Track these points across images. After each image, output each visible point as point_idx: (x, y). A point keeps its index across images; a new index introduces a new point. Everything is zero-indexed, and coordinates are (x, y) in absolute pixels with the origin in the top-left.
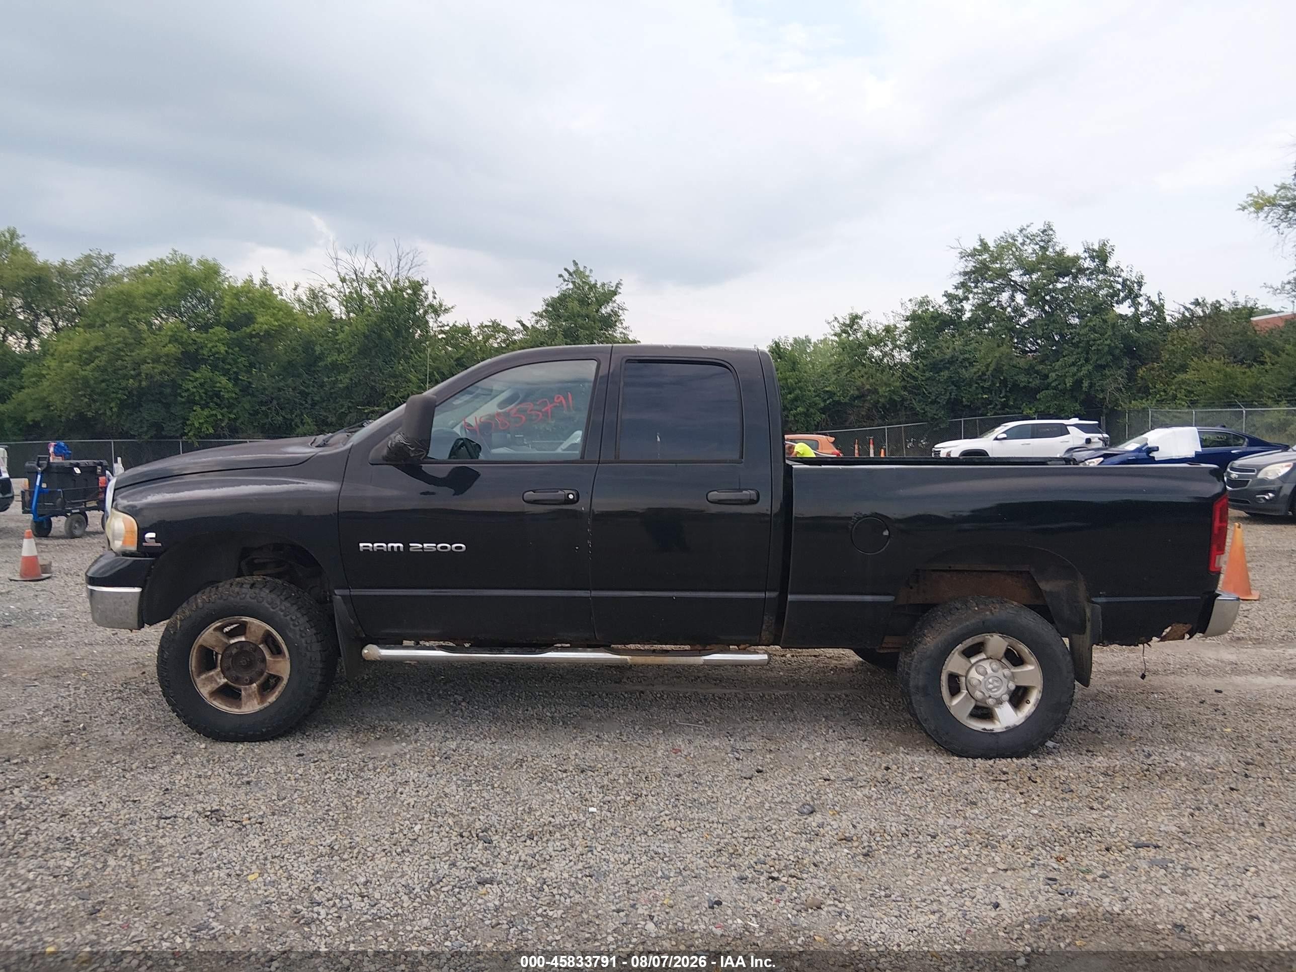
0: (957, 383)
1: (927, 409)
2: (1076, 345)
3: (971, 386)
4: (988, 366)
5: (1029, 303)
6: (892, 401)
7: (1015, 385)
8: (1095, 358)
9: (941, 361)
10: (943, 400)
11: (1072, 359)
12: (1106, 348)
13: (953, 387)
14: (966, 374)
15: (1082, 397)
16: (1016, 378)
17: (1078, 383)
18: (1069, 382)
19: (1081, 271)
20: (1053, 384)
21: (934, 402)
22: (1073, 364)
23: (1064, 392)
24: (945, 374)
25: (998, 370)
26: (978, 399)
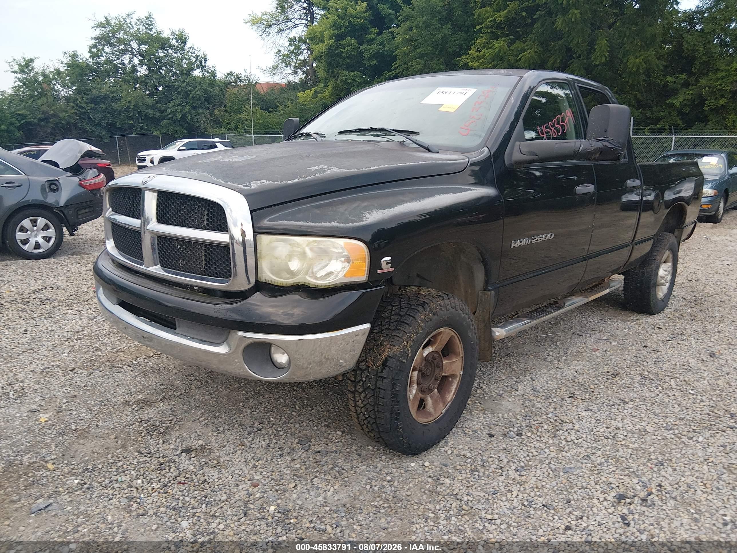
0: (112, 112)
1: (93, 129)
2: (179, 93)
3: (120, 115)
4: (130, 102)
5: (141, 63)
6: (68, 123)
7: (147, 116)
8: (191, 102)
9: (99, 97)
10: (104, 123)
11: (178, 102)
12: (198, 97)
13: (109, 115)
14: (117, 106)
15: (186, 125)
16: (146, 111)
17: (184, 116)
18: (179, 116)
19: (171, 46)
20: (170, 116)
21: (98, 125)
22: (179, 105)
23: (175, 121)
24: (103, 106)
25: (136, 106)
26: (125, 123)
